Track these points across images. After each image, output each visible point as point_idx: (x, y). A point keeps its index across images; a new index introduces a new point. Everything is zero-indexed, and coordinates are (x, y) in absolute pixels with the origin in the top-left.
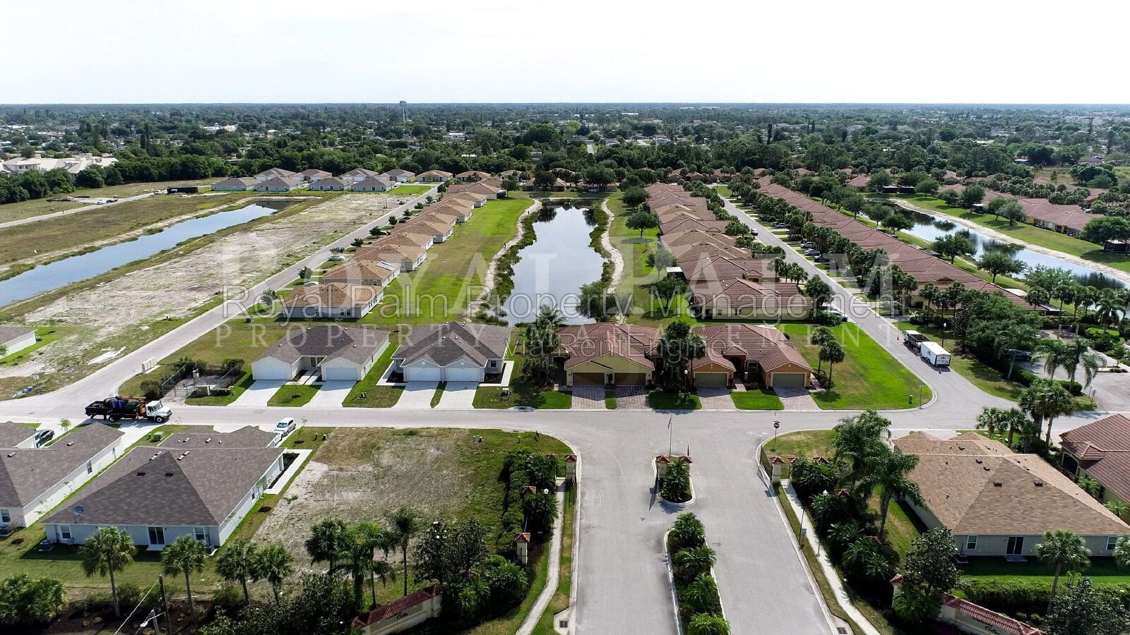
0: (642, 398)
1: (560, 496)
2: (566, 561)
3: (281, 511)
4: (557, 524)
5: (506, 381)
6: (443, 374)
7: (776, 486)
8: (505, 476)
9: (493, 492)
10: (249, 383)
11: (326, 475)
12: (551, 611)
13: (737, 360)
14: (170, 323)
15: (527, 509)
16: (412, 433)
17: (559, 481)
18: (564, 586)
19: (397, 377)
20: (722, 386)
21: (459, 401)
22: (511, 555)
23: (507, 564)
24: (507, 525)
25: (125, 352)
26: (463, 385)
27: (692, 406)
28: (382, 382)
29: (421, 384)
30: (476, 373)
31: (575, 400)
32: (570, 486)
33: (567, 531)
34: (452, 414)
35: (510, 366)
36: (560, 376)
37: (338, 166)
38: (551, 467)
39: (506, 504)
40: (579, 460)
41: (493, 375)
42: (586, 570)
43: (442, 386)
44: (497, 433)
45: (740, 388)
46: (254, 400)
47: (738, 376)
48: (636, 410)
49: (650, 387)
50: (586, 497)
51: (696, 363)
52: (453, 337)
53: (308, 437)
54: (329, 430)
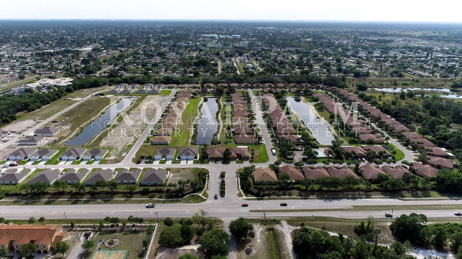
0: (221, 162)
1: (207, 177)
2: (208, 185)
3: (169, 180)
4: (207, 181)
5: (198, 159)
6: (187, 157)
7: (237, 175)
8: (199, 175)
9: (198, 177)
10: (154, 160)
11: (173, 175)
12: (206, 190)
13: (238, 155)
14: (130, 146)
15: (202, 179)
16: (184, 168)
17: (207, 175)
18: (207, 188)
19: (179, 158)
20: (234, 159)
21: (191, 162)
22: (201, 184)
23: (200, 185)
24: (200, 181)
25: (127, 153)
26: (191, 159)
27: (229, 163)
28: (177, 159)
29: (184, 160)
30: (193, 157)
31: (210, 162)
32: (208, 176)
33: (208, 182)
34: (189, 165)
35: (199, 155)
36: (207, 158)
37: (141, 81)
38: (205, 174)
39: (200, 179)
40: (210, 172)
41: (196, 158)
42: (210, 186)
43: (187, 160)
44: (197, 168)
45: (238, 160)
46: (156, 163)
47: (237, 157)
48: (220, 164)
49: (223, 159)
50: (211, 178)
51: (230, 156)
52: (189, 150)
53: (168, 169)
54: (171, 168)
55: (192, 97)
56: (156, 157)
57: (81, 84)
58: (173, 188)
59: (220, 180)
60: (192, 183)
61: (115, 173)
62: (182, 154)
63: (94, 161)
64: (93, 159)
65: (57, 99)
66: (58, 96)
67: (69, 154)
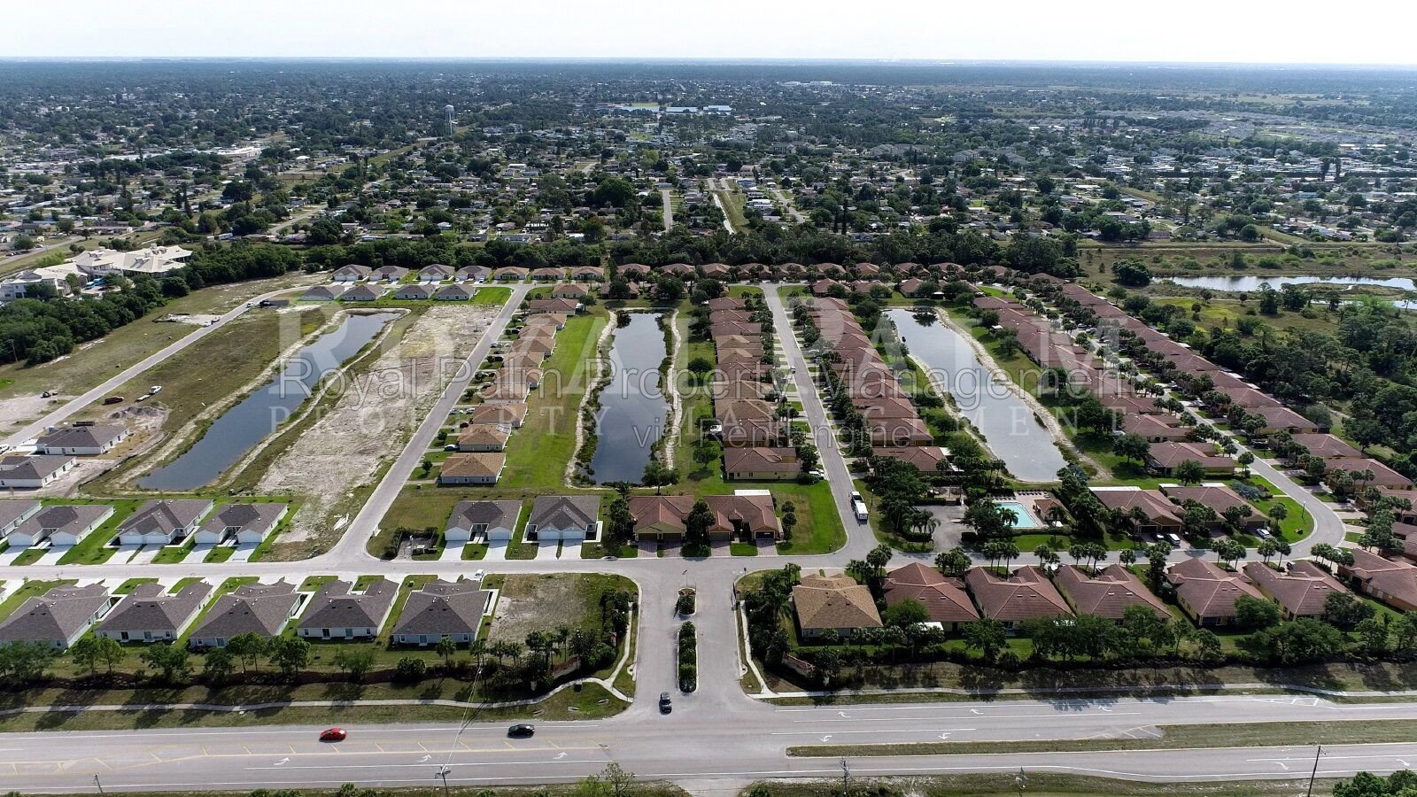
0: (679, 549)
1: (630, 613)
2: (633, 644)
3: (495, 623)
4: (629, 627)
5: (599, 539)
6: (561, 536)
7: (738, 604)
8: (603, 602)
9: (597, 612)
10: (444, 543)
11: (511, 604)
12: (626, 665)
13: (736, 523)
14: (364, 491)
15: (614, 621)
16: (550, 577)
17: (630, 605)
18: (632, 654)
19: (532, 536)
20: (724, 539)
21: (573, 553)
22: (609, 642)
23: (607, 647)
24: (605, 629)
25: (352, 519)
26: (574, 542)
27: (707, 554)
28: (524, 541)
29: (549, 542)
30: (581, 534)
31: (640, 551)
32: (635, 607)
33: (634, 631)
34: (569, 564)
35: (600, 524)
36: (630, 535)
37: (413, 257)
38: (626, 598)
39: (604, 618)
40: (640, 591)
41: (591, 535)
42: (641, 648)
43: (561, 543)
44: (596, 575)
45: (737, 541)
46: (452, 554)
47: (737, 532)
48: (674, 557)
49: (683, 541)
50: (644, 613)
51: (710, 529)
52: (565, 509)
53: (494, 581)
54: (504, 576)
55: (579, 311)
56: (451, 534)
57: (213, 269)
58: (508, 661)
59: (678, 624)
60: (576, 641)
61: (303, 598)
62: (544, 522)
63: (234, 548)
64: (230, 543)
65: (130, 321)
66: (135, 311)
67: (147, 526)
